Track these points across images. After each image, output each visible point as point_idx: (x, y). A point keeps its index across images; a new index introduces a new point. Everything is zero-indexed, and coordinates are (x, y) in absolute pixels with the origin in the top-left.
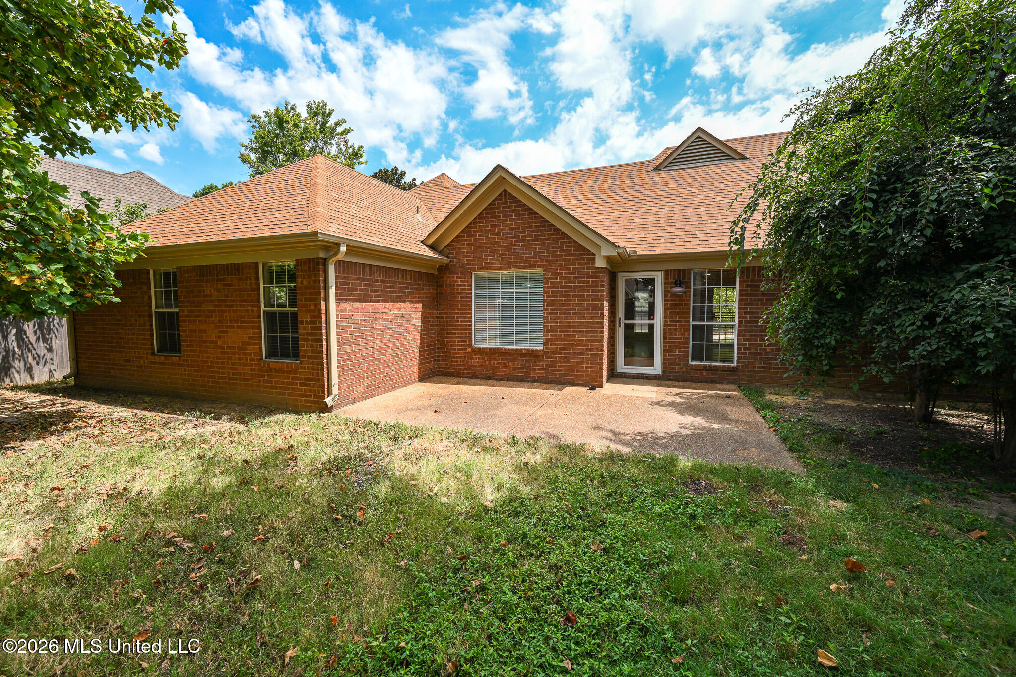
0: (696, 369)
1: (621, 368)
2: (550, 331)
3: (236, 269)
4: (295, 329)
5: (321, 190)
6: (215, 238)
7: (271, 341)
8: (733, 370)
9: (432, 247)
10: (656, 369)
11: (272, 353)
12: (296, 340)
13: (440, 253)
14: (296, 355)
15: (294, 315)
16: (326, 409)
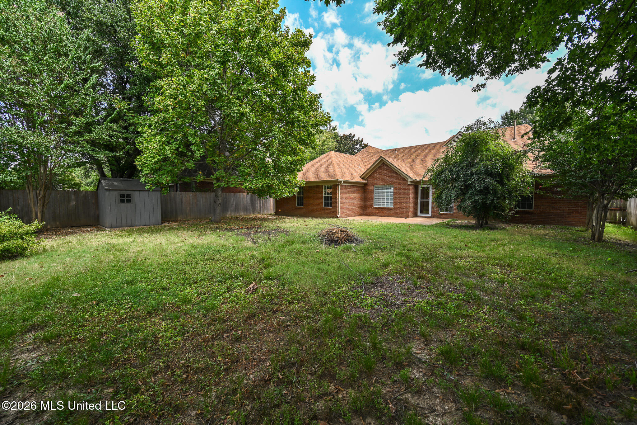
0: (441, 214)
1: (419, 214)
2: (395, 202)
3: (318, 187)
4: (331, 200)
5: (335, 166)
6: (311, 180)
7: (325, 203)
8: (452, 215)
9: (363, 178)
10: (430, 215)
11: (325, 206)
12: (331, 203)
13: (365, 180)
14: (331, 206)
15: (331, 197)
16: (337, 217)
